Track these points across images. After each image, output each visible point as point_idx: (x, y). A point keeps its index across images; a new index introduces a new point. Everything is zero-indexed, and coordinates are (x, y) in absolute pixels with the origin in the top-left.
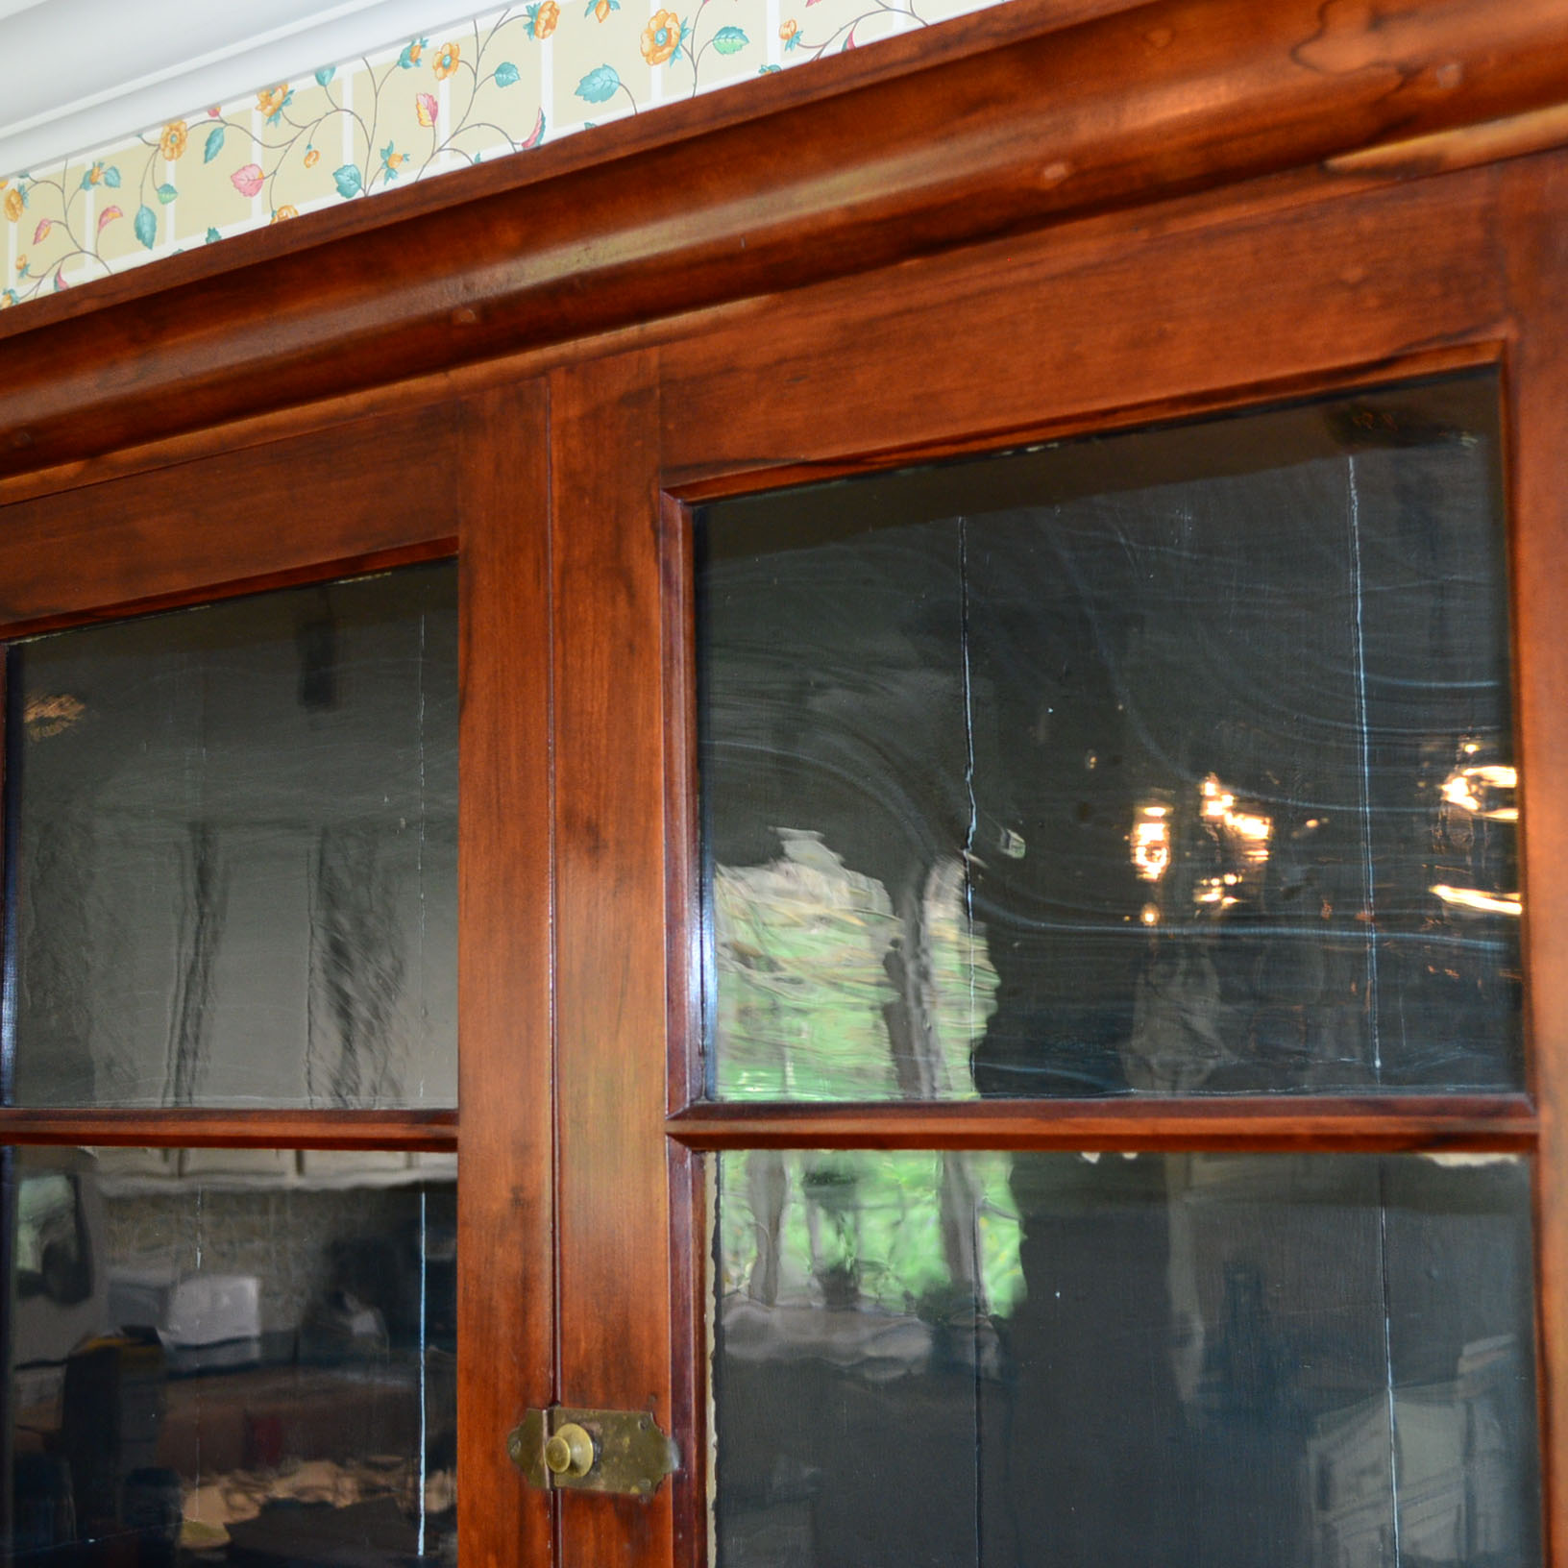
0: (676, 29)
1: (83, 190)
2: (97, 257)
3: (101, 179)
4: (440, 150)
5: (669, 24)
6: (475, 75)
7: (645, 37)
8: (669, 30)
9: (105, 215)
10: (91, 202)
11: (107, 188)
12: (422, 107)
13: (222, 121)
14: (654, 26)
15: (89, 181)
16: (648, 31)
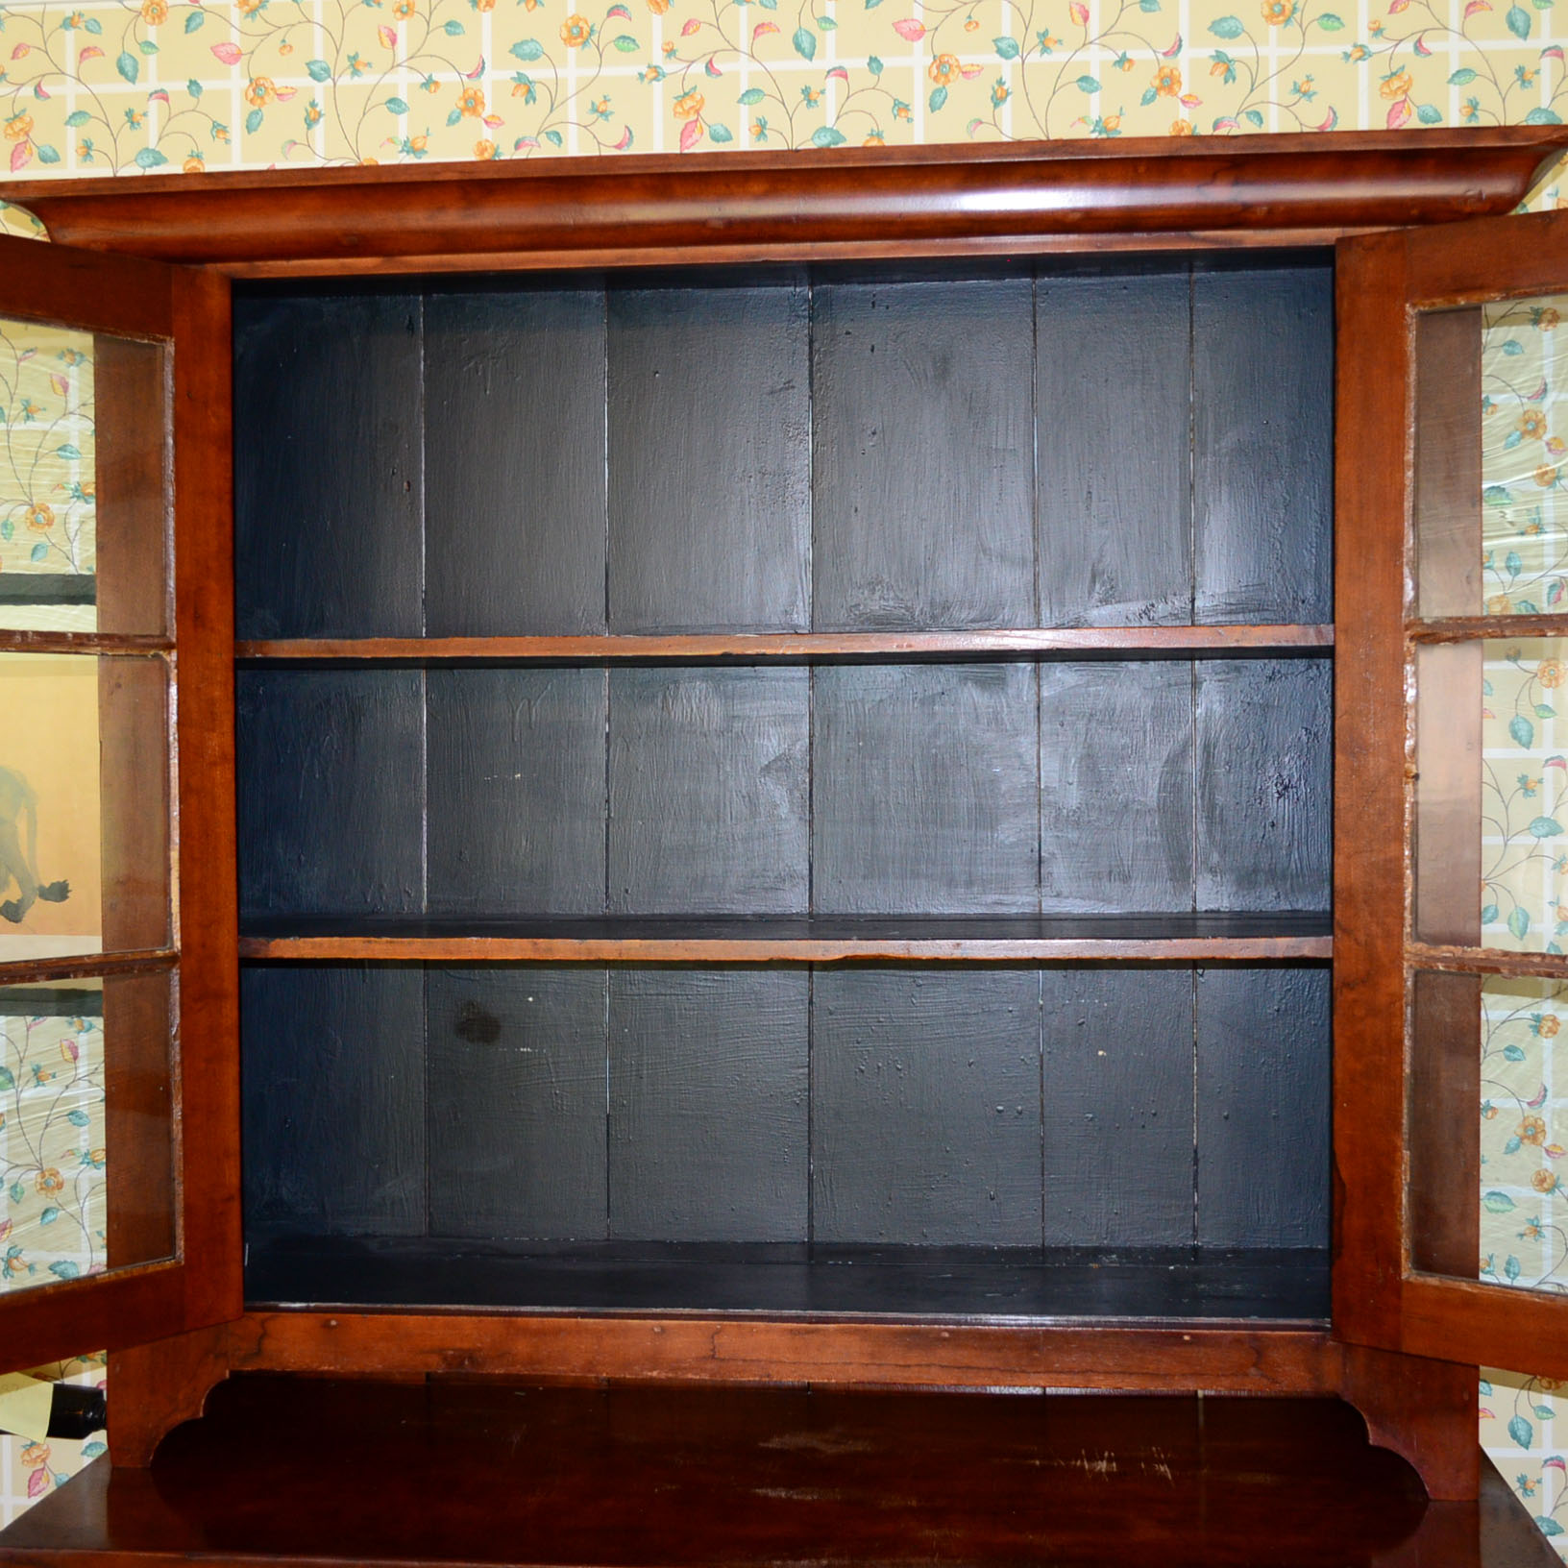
0: (586, 29)
1: (63, 30)
2: (79, 80)
3: (82, 25)
4: (399, 65)
5: (581, 24)
6: (428, 23)
7: (563, 29)
8: (581, 28)
9: (85, 53)
10: (70, 42)
11: (88, 33)
12: (383, 35)
13: (201, 8)
14: (570, 22)
15: (69, 23)
16: (566, 25)
